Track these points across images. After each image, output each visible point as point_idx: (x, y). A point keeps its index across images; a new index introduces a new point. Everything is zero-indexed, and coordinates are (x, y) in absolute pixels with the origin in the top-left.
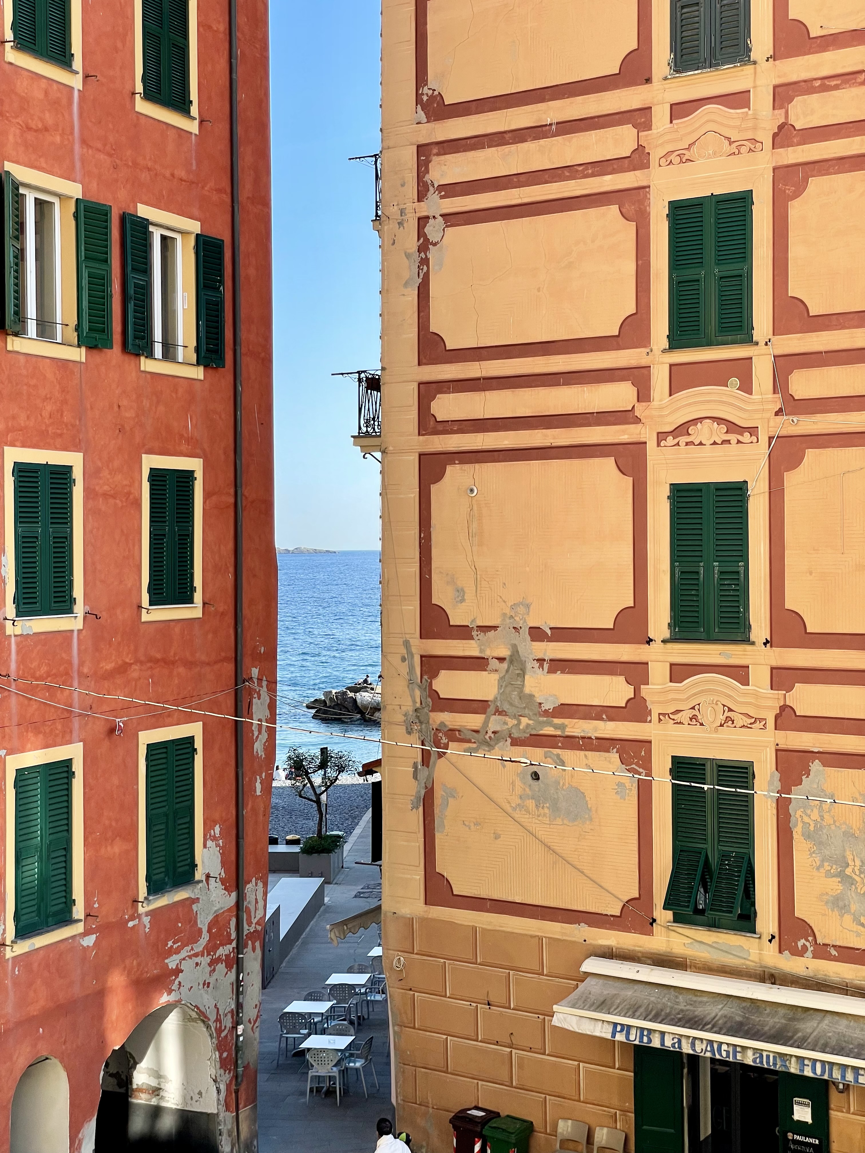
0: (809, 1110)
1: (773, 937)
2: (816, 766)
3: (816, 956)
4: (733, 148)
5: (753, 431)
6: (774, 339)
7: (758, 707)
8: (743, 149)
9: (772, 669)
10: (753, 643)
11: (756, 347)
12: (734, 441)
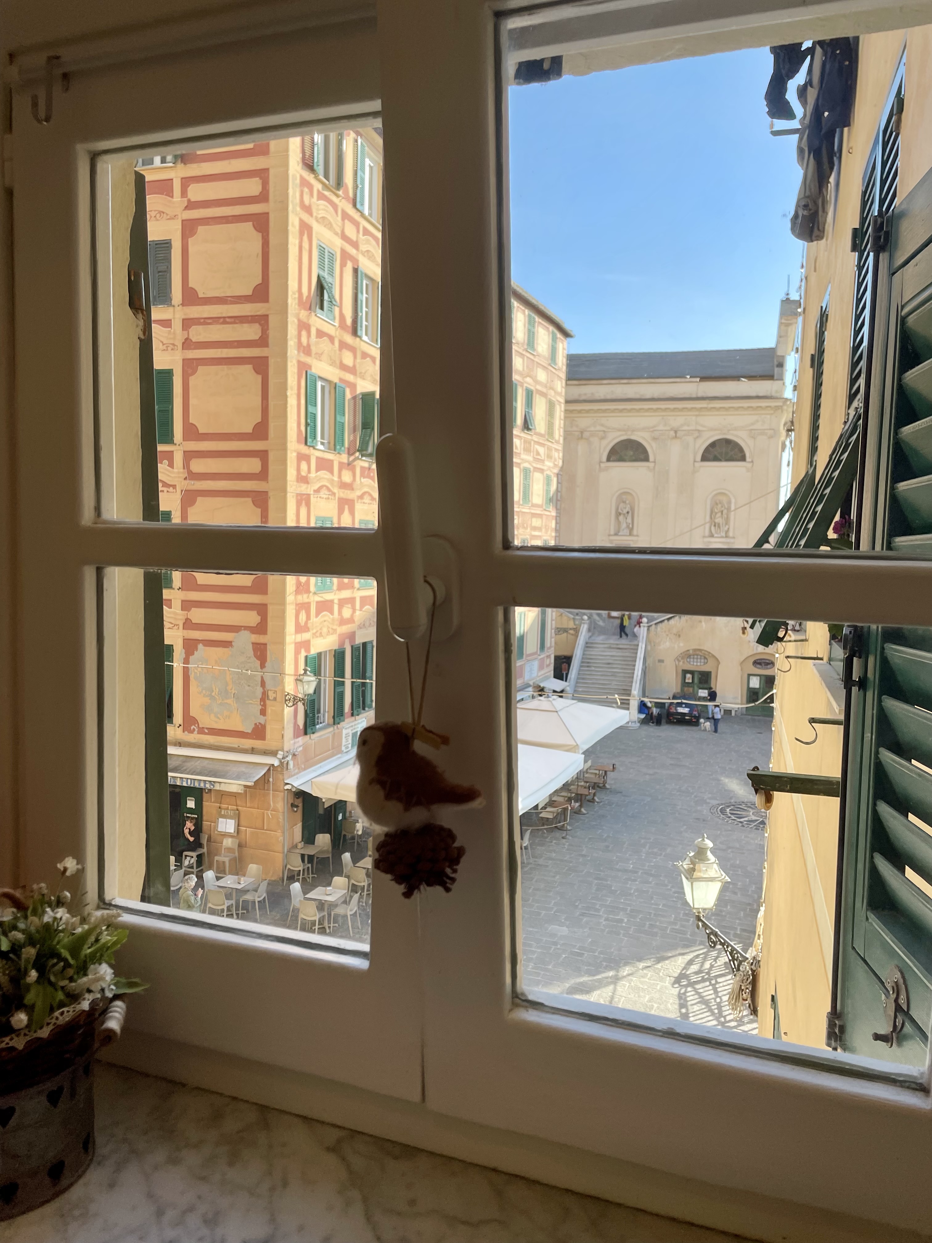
0: (194, 802)
1: (180, 725)
2: (200, 646)
3: (198, 733)
4: (164, 347)
5: (174, 487)
6: (184, 443)
7: (176, 619)
8: (169, 348)
9: (182, 601)
10: (174, 589)
11: (175, 446)
12: (165, 491)
